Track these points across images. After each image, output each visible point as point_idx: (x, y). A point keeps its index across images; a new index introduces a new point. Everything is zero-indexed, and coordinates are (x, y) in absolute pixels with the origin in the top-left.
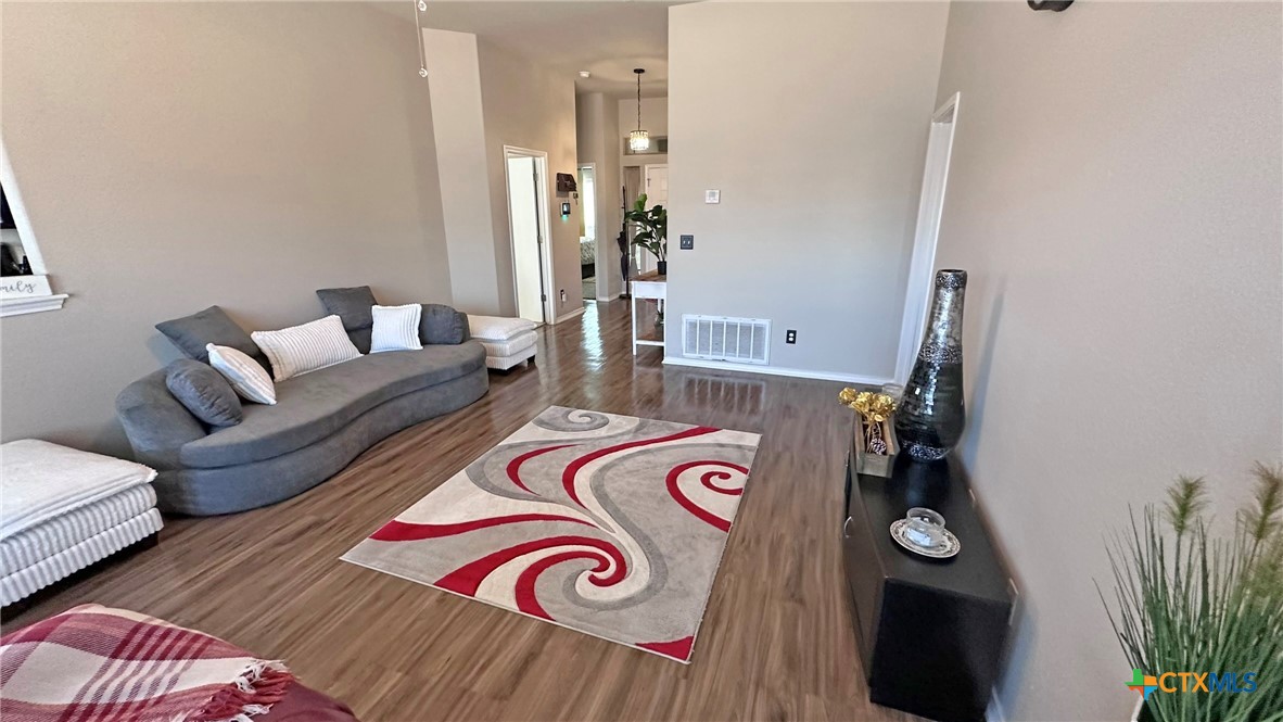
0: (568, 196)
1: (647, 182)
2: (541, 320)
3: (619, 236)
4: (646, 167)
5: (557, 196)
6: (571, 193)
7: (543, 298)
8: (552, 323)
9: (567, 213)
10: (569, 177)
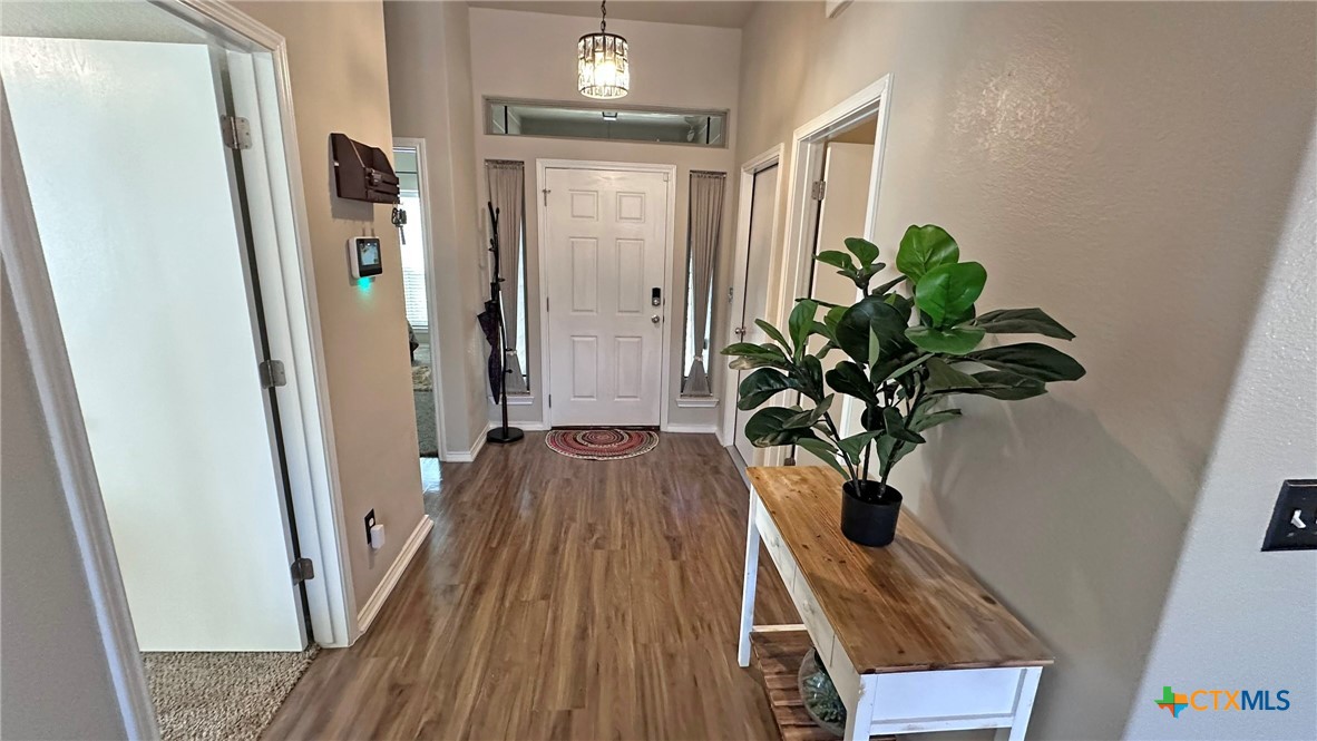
0: (371, 218)
1: (540, 196)
2: (296, 644)
3: (481, 310)
4: (540, 164)
5: (335, 216)
6: (382, 210)
7: (301, 571)
8: (344, 642)
9: (369, 271)
10: (374, 157)
